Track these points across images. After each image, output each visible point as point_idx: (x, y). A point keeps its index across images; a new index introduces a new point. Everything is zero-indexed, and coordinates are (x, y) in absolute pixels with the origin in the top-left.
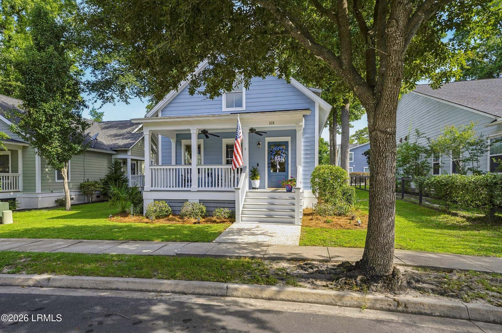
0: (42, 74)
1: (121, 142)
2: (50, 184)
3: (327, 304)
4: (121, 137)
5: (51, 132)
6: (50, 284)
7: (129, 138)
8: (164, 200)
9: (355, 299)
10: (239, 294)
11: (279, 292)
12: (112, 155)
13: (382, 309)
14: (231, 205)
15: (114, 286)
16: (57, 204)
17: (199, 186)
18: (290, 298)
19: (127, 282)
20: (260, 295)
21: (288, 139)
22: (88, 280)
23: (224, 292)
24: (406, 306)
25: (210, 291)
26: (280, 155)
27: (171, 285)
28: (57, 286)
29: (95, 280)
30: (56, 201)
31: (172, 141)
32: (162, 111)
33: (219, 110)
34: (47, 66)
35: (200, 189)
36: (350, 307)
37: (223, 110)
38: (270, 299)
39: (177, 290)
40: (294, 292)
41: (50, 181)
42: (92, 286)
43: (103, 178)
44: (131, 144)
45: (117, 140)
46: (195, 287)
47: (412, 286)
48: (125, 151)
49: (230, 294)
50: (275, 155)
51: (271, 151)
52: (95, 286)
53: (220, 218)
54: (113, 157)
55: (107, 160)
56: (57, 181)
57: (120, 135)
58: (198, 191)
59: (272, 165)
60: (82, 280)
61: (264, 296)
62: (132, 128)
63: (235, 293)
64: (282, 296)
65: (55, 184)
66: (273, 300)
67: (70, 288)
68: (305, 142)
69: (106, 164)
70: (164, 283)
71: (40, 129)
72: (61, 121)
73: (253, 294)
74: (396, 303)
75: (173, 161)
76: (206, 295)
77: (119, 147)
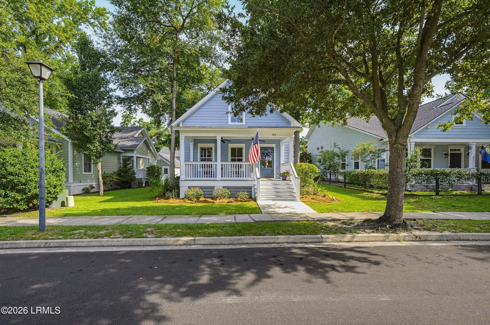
0: (89, 89)
1: (128, 144)
2: (78, 176)
3: (381, 241)
4: (126, 139)
5: (95, 134)
6: (196, 243)
7: (134, 141)
8: (198, 187)
9: (395, 237)
10: (330, 240)
11: (353, 237)
12: (120, 153)
13: (409, 241)
14: (249, 190)
15: (245, 242)
16: (84, 191)
17: (222, 177)
18: (361, 240)
19: (254, 239)
20: (342, 240)
21: (274, 145)
22: (224, 239)
23: (321, 240)
24: (420, 238)
25: (311, 240)
26: (269, 156)
27: (285, 238)
28: (202, 244)
29: (230, 239)
30: (83, 189)
31: (190, 144)
32: (183, 122)
33: (226, 124)
34: (93, 83)
35: (223, 178)
36: (393, 241)
37: (229, 124)
38: (349, 242)
39: (289, 241)
40: (362, 236)
41: (79, 173)
42: (229, 242)
43: (116, 171)
44: (137, 145)
45: (124, 142)
46: (301, 239)
47: (414, 228)
48: (132, 151)
49: (324, 241)
50: (266, 156)
51: (263, 153)
52: (231, 242)
53: (244, 199)
54: (122, 155)
55: (117, 157)
56: (83, 173)
57: (125, 138)
58: (222, 180)
59: (263, 163)
60: (220, 239)
61: (345, 240)
62: (133, 133)
63: (327, 240)
64: (355, 239)
65: (82, 176)
66: (351, 242)
67: (212, 245)
68: (285, 148)
69: (117, 160)
70: (280, 238)
71: (87, 132)
72: (103, 126)
73: (339, 239)
74: (415, 237)
75: (192, 159)
76: (309, 243)
77: (127, 147)
